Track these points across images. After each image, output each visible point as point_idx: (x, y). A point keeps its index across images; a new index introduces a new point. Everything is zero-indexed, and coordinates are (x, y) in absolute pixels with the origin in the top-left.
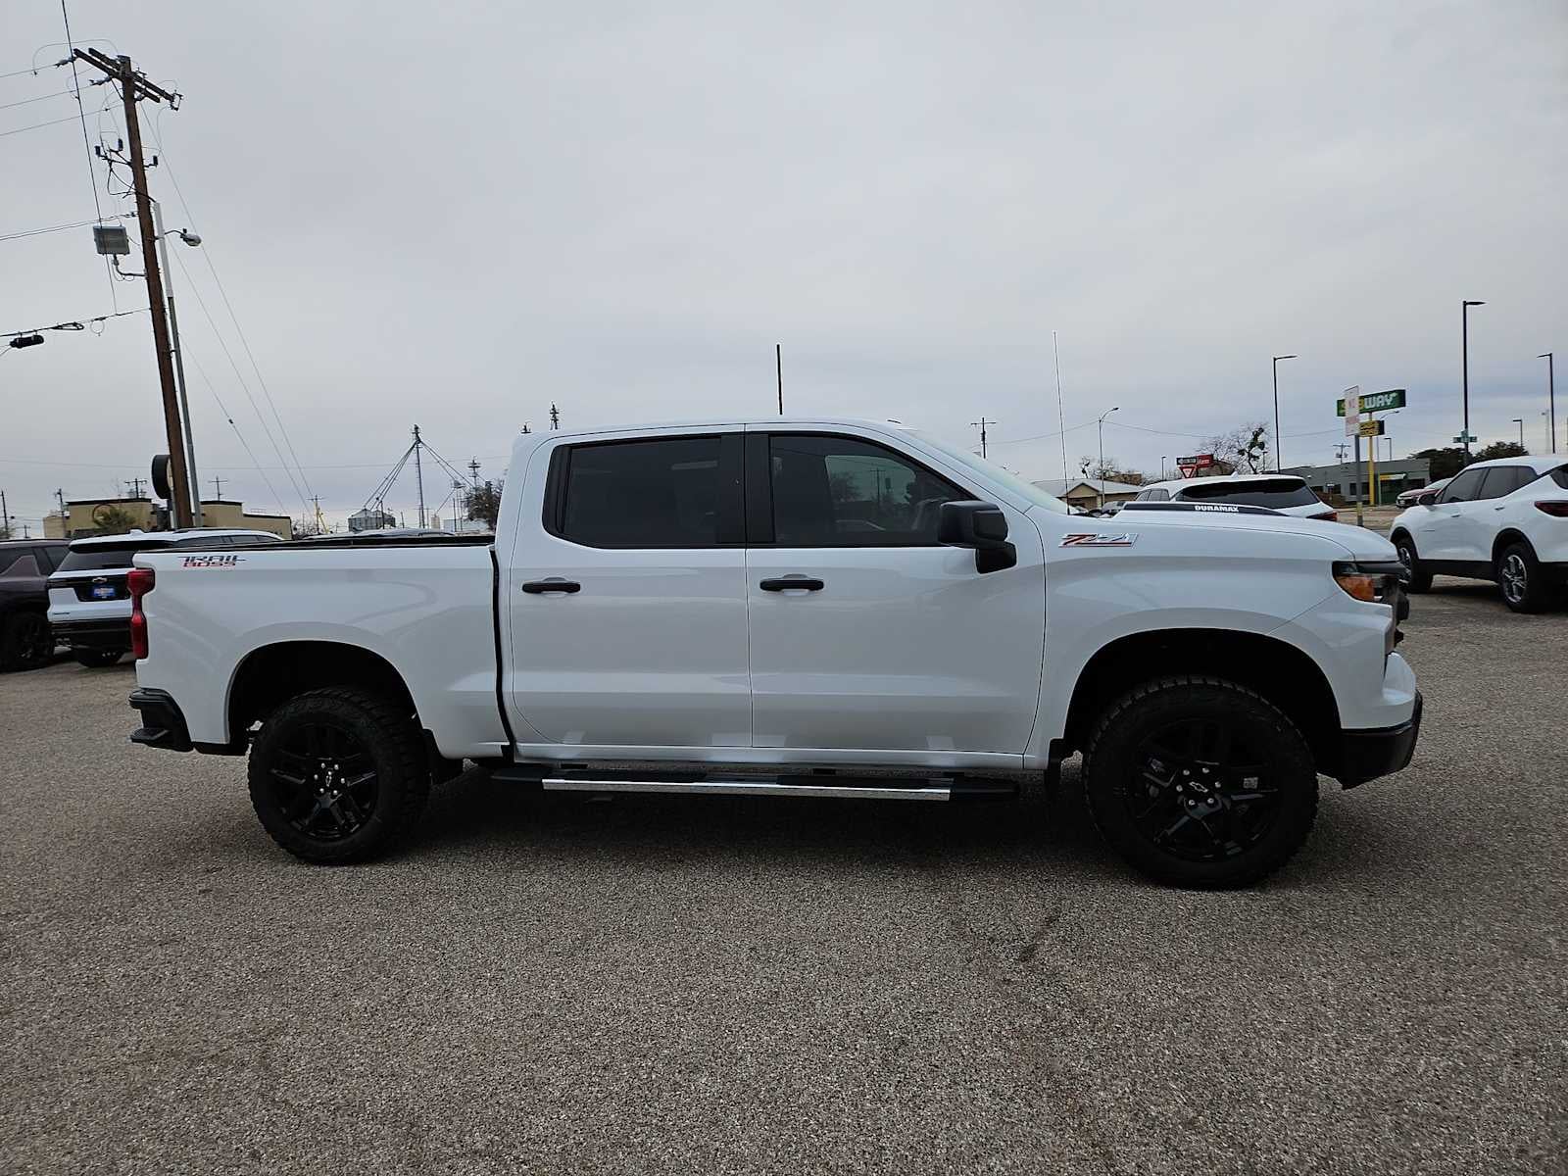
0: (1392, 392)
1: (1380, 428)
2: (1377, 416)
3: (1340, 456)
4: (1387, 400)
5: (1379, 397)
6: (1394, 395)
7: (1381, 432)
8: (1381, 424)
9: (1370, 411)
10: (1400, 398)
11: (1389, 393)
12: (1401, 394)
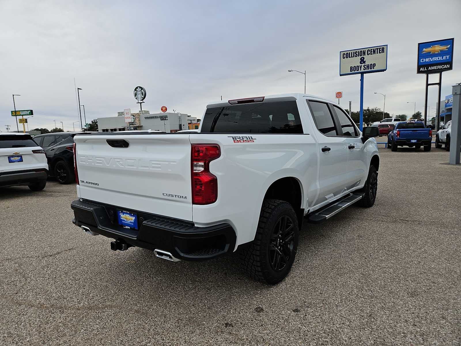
0: (29, 110)
1: (26, 121)
2: (25, 117)
3: (8, 129)
4: (27, 113)
5: (25, 111)
6: (30, 111)
7: (26, 122)
8: (26, 120)
9: (22, 115)
10: (31, 113)
11: (28, 111)
12: (32, 111)
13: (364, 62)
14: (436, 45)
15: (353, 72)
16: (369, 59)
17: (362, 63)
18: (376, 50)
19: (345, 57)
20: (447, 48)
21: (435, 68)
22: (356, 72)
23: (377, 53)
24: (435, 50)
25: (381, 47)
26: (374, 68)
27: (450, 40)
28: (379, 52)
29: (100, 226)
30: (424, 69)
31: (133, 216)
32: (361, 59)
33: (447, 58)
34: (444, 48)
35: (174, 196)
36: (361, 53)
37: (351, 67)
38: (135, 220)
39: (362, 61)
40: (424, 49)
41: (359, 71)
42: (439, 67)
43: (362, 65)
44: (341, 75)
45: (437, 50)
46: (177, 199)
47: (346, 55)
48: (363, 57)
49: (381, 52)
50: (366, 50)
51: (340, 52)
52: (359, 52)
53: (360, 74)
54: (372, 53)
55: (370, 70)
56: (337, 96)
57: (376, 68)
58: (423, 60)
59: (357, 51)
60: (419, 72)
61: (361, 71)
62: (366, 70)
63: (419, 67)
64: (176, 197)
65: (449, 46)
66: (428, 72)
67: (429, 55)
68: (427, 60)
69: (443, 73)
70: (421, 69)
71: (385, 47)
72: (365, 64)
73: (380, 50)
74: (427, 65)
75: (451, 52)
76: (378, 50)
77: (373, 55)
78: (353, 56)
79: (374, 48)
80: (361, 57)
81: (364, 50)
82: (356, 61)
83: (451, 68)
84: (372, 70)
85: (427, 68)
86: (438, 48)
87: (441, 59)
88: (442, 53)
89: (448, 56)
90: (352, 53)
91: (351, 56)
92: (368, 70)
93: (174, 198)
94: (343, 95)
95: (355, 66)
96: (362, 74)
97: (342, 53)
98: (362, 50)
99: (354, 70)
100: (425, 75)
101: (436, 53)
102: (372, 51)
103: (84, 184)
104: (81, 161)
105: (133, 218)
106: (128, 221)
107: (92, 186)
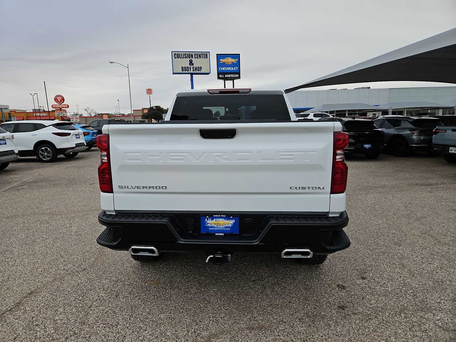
13: (193, 64)
14: (229, 58)
15: (184, 72)
16: (197, 63)
17: (191, 65)
18: (201, 55)
19: (176, 57)
20: (236, 61)
21: (229, 76)
22: (187, 72)
23: (202, 58)
24: (228, 61)
25: (205, 53)
26: (200, 71)
27: (237, 55)
28: (204, 57)
29: (182, 239)
30: (222, 76)
31: (232, 219)
32: (190, 60)
33: (236, 69)
34: (234, 61)
35: (307, 188)
36: (189, 55)
37: (182, 67)
38: (234, 224)
39: (191, 63)
40: (221, 60)
41: (189, 72)
42: (232, 76)
43: (191, 66)
44: (174, 73)
45: (230, 62)
46: (311, 190)
47: (177, 55)
48: (191, 60)
49: (205, 57)
50: (194, 54)
51: (172, 52)
52: (187, 54)
53: (190, 75)
54: (198, 57)
55: (198, 72)
56: (147, 93)
57: (202, 71)
58: (221, 69)
59: (186, 53)
60: (219, 78)
61: (191, 72)
62: (195, 72)
63: (219, 74)
64: (309, 189)
65: (237, 60)
66: (225, 79)
67: (224, 65)
68: (224, 69)
69: (235, 81)
70: (220, 76)
71: (208, 54)
72: (193, 66)
73: (204, 56)
74: (224, 73)
75: (238, 64)
76: (203, 55)
77: (199, 59)
78: (183, 57)
79: (200, 53)
80: (190, 59)
81: (192, 53)
82: (185, 62)
83: (239, 78)
84: (200, 72)
85: (224, 76)
86: (230, 60)
87: (233, 69)
88: (233, 65)
89: (237, 68)
90: (182, 54)
91: (181, 57)
92: (196, 72)
93: (307, 190)
94: (153, 92)
95: (186, 67)
96: (192, 74)
97: (173, 53)
98: (190, 53)
99: (184, 70)
100: (223, 81)
101: (229, 64)
102: (198, 55)
103: (127, 190)
104: (128, 159)
105: (232, 222)
106: (221, 227)
107: (148, 190)
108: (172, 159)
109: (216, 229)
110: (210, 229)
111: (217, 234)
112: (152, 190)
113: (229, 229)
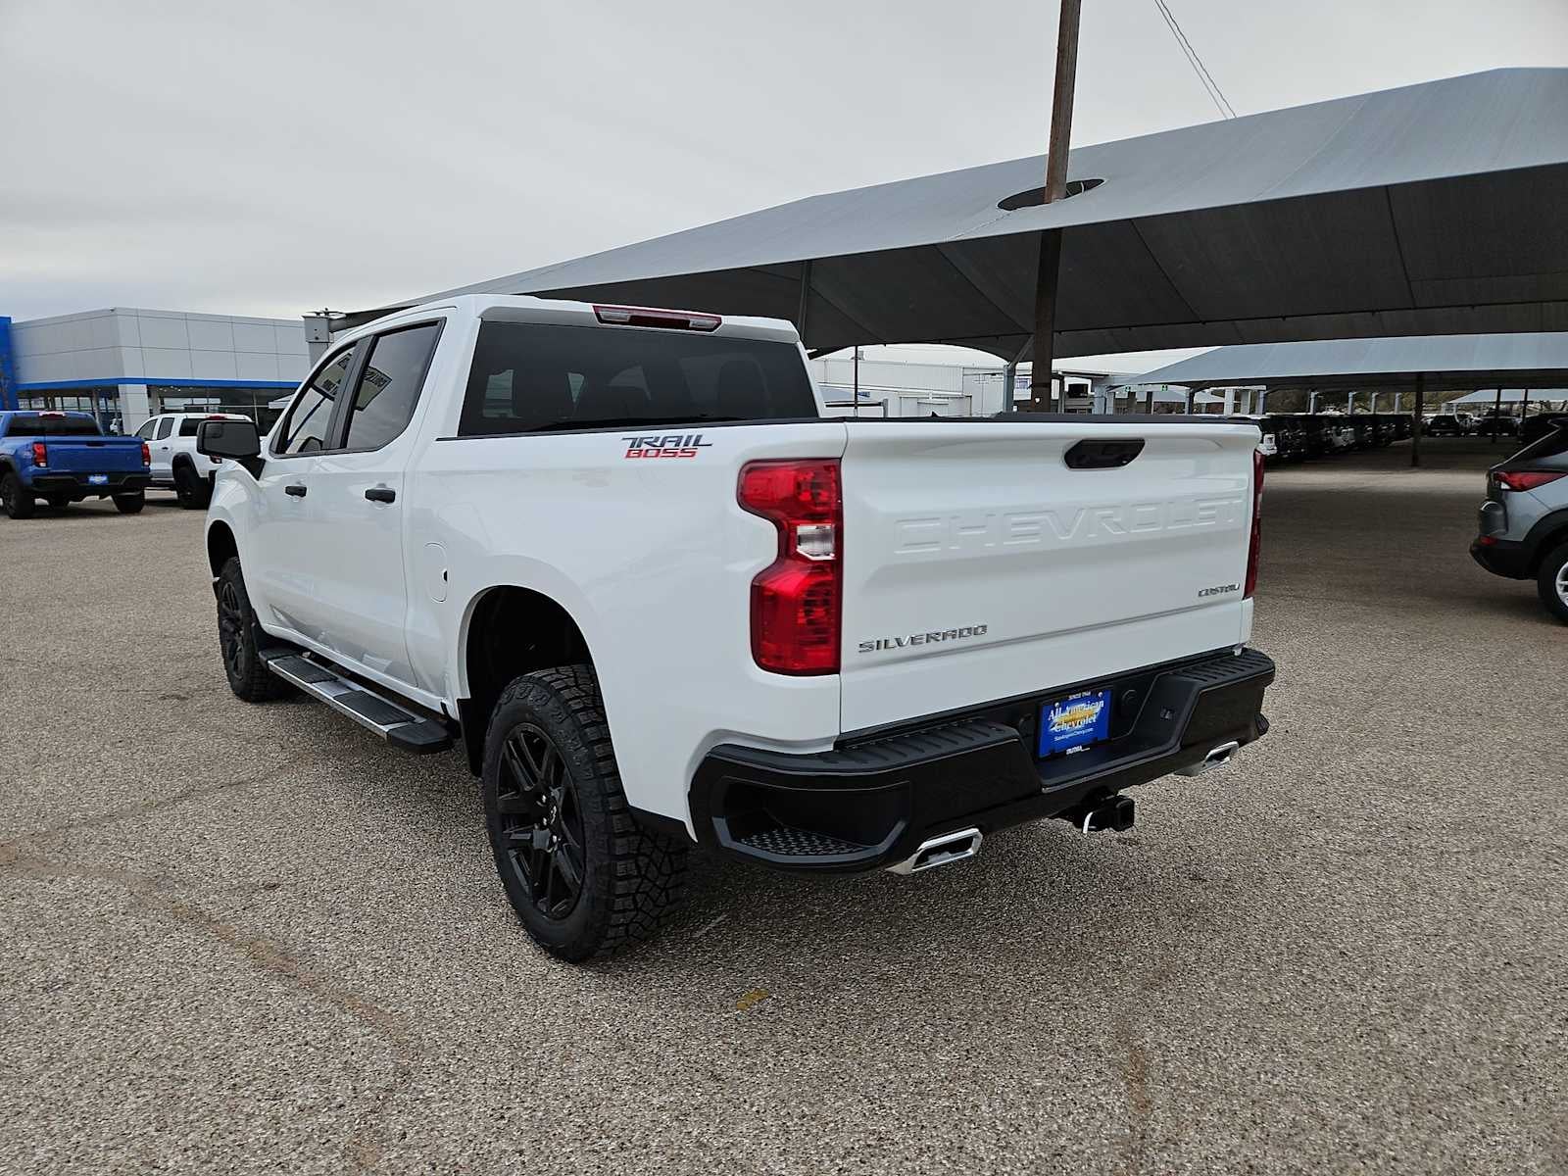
103: (883, 654)
104: (906, 545)
105: (1098, 706)
106: (1078, 727)
107: (941, 645)
108: (1016, 536)
109: (1067, 737)
110: (1057, 739)
111: (1069, 751)
112: (950, 643)
113: (1091, 729)
